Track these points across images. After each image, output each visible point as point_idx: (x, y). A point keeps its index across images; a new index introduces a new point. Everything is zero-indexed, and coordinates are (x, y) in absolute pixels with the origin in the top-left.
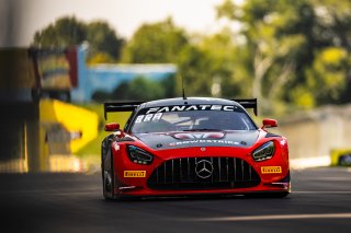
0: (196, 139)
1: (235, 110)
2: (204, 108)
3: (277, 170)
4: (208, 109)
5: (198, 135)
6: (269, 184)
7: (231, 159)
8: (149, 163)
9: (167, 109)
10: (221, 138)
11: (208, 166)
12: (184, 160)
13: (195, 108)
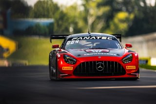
0: (96, 52)
1: (113, 39)
2: (98, 38)
3: (134, 67)
4: (100, 38)
5: (97, 51)
6: (130, 74)
7: (113, 62)
8: (74, 64)
9: (81, 38)
10: (108, 52)
11: (102, 65)
12: (91, 62)
13: (95, 38)
